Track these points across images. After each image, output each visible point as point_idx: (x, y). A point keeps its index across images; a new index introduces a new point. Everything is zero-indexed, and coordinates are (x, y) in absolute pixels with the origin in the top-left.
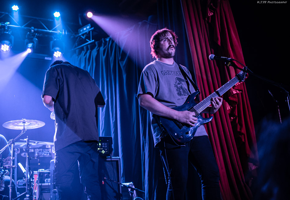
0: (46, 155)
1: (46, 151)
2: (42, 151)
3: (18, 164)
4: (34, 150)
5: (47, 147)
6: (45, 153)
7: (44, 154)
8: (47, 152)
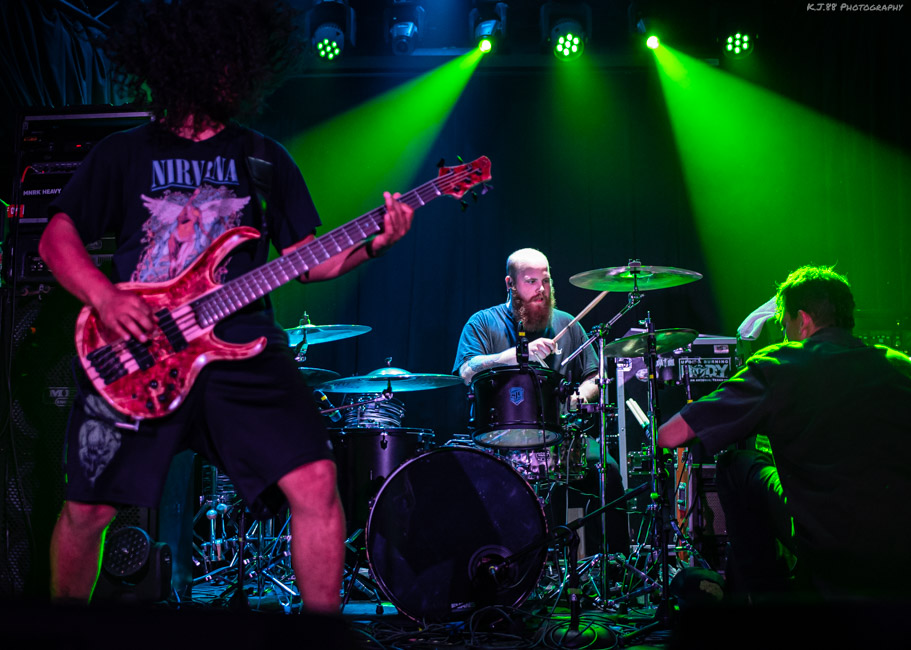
0: (713, 377)
1: (714, 364)
2: (703, 364)
3: (627, 402)
4: (676, 362)
5: (716, 351)
6: (711, 371)
7: (708, 373)
8: (719, 367)
